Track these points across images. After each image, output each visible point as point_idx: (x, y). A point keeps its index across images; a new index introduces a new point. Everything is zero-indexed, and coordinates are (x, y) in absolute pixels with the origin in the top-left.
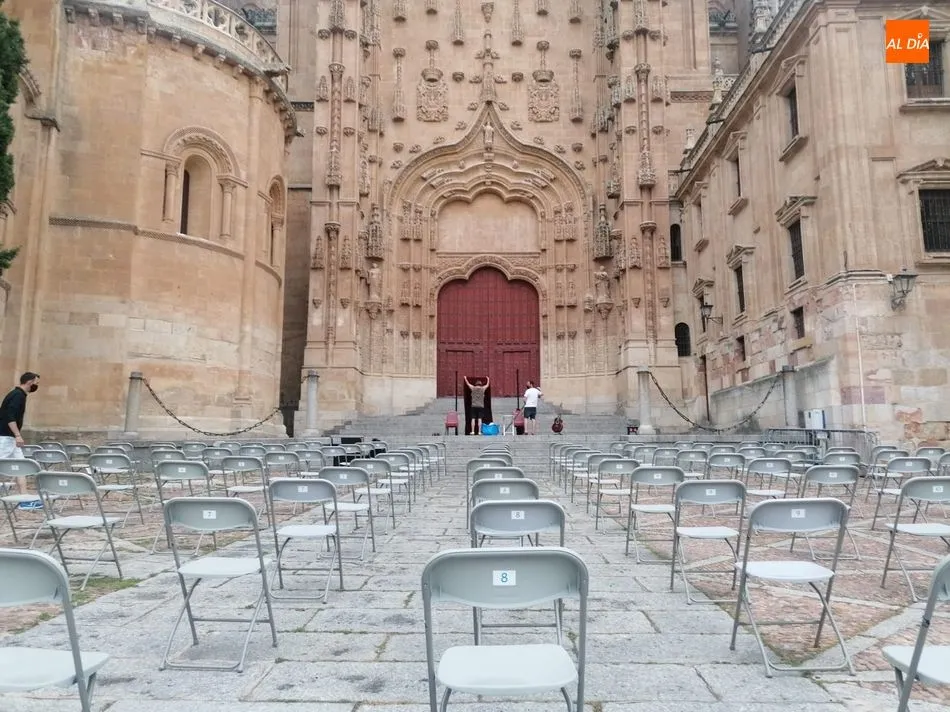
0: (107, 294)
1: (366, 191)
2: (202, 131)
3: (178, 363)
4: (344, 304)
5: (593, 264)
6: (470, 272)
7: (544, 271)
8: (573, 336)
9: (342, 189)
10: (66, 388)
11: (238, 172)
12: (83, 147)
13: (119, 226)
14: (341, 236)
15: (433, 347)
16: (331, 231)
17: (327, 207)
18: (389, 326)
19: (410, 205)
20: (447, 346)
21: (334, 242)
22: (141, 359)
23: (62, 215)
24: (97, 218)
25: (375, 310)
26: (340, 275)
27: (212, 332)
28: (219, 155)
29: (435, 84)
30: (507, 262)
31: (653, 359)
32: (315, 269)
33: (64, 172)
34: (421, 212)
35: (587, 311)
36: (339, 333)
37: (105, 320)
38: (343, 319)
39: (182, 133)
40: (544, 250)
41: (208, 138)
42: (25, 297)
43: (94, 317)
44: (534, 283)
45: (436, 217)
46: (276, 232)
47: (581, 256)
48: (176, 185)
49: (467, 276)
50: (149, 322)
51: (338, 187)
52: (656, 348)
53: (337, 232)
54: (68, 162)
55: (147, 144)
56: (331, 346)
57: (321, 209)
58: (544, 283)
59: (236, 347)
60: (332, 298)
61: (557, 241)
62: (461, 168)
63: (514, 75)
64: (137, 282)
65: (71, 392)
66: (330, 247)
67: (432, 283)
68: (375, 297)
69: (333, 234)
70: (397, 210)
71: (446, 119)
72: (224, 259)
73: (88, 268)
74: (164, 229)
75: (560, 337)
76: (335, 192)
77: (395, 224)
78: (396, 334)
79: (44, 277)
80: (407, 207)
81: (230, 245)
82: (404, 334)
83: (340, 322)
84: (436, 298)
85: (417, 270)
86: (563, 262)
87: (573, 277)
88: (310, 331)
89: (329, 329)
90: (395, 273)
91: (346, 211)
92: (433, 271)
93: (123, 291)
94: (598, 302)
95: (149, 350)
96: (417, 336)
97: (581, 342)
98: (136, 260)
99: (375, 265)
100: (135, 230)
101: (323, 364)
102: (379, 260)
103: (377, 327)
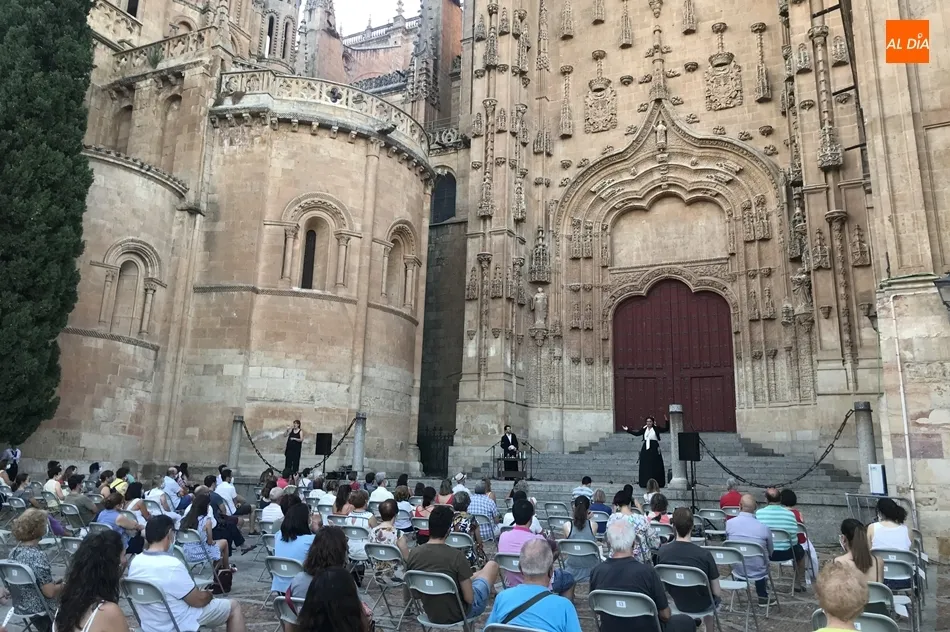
0: (230, 348)
1: (520, 217)
2: (317, 195)
3: (288, 405)
4: (496, 334)
5: (790, 266)
6: (647, 287)
7: (734, 279)
8: (774, 354)
9: (494, 218)
10: (198, 429)
11: (352, 227)
12: (220, 226)
13: (240, 288)
14: (493, 265)
15: (609, 374)
16: (484, 260)
17: (481, 238)
18: (557, 352)
19: (579, 222)
20: (626, 373)
21: (486, 271)
22: (255, 403)
23: (203, 284)
24: (227, 283)
25: (540, 336)
26: (492, 305)
27: (320, 375)
28: (335, 214)
29: (602, 93)
30: (688, 271)
31: (851, 385)
32: (470, 300)
33: (206, 249)
34: (591, 228)
35: (785, 324)
36: (489, 365)
37: (228, 370)
38: (495, 348)
39: (299, 201)
40: (733, 254)
41: (323, 200)
42: (170, 356)
43: (220, 368)
44: (723, 294)
45: (608, 231)
46: (410, 272)
47: (775, 255)
48: (298, 245)
49: (643, 292)
50: (265, 370)
51: (490, 217)
52: (854, 370)
53: (489, 263)
54: (210, 240)
55: (269, 216)
56: (483, 377)
57: (476, 240)
58: (734, 293)
59: (347, 387)
60: (484, 328)
61: (747, 242)
62: (634, 174)
63: (686, 66)
64: (256, 334)
65: (201, 434)
66: (483, 278)
67: (603, 303)
68: (540, 322)
69: (485, 264)
70: (566, 230)
71: (614, 126)
72: (336, 305)
73: (218, 326)
74: (282, 286)
75: (757, 357)
76: (488, 222)
77: (564, 243)
78: (566, 361)
79: (189, 339)
80: (576, 224)
81: (342, 293)
82: (576, 361)
83: (492, 352)
84: (610, 318)
85: (588, 289)
86: (754, 265)
87: (770, 283)
88: (465, 364)
89: (482, 360)
90: (565, 295)
91: (498, 239)
92: (605, 289)
93: (244, 344)
94: (797, 311)
95: (264, 394)
96: (590, 362)
97: (782, 364)
98: (256, 316)
99: (540, 289)
100: (255, 290)
101: (475, 397)
102: (544, 284)
103: (545, 354)
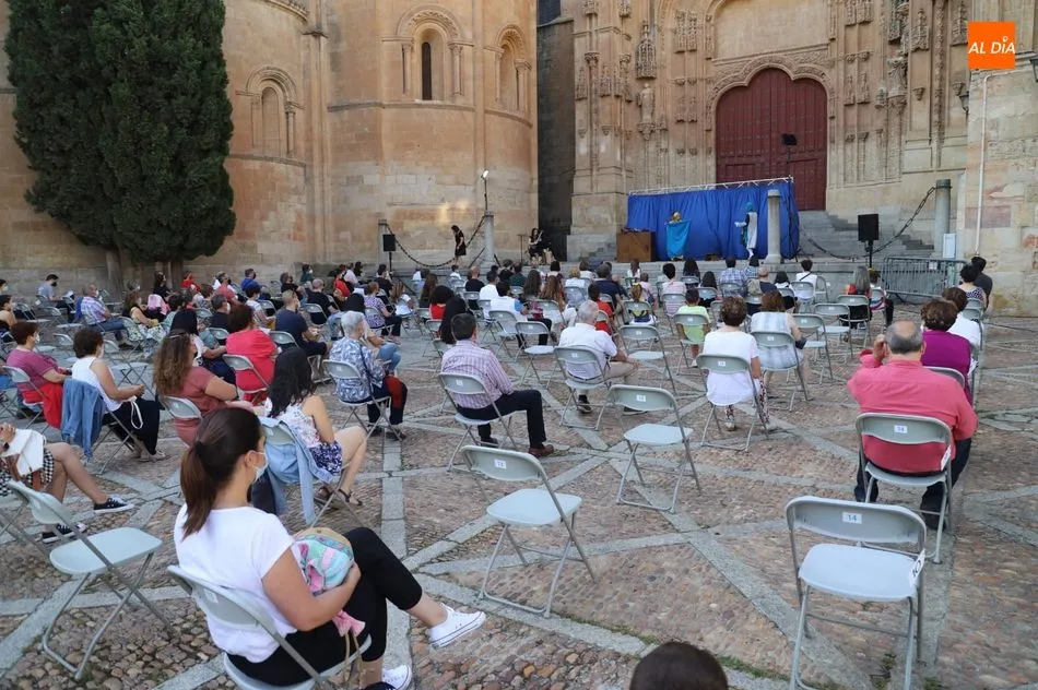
0: (367, 160)
1: (625, 12)
2: (426, 7)
3: (423, 207)
4: (605, 131)
5: (888, 48)
6: (749, 77)
7: (832, 65)
8: (866, 137)
9: (599, 15)
10: (349, 233)
11: (463, 36)
12: (343, 47)
13: (368, 105)
14: (600, 63)
15: (711, 162)
16: (591, 59)
17: (588, 37)
18: (663, 146)
19: (683, 15)
20: (727, 161)
21: (594, 70)
22: (398, 207)
23: (335, 104)
24: (356, 101)
25: (647, 131)
26: (601, 103)
27: (448, 179)
28: (447, 24)
30: (789, 60)
31: (935, 163)
32: (580, 100)
33: (333, 70)
34: (695, 20)
35: (878, 107)
36: (601, 160)
37: (369, 180)
38: (606, 145)
39: (410, 15)
40: (833, 39)
41: (435, 12)
42: (316, 172)
43: (360, 178)
44: (821, 80)
45: (712, 22)
46: (521, 76)
47: (875, 39)
48: (415, 60)
49: (745, 83)
50: (400, 177)
51: (596, 15)
52: (939, 148)
53: (597, 61)
54: (335, 60)
55: (386, 31)
56: (595, 172)
57: (582, 40)
58: (831, 79)
59: (472, 188)
60: (594, 125)
61: (848, 26)
64: (387, 146)
65: (354, 238)
66: (591, 76)
67: (708, 95)
68: (647, 117)
69: (593, 62)
70: (670, 23)
72: (455, 114)
73: (354, 141)
74: (405, 100)
75: (849, 140)
76: (594, 19)
77: (669, 36)
78: (672, 153)
79: (329, 154)
80: (680, 17)
81: (460, 102)
82: (681, 152)
83: (603, 149)
84: (713, 109)
85: (693, 83)
86: (853, 49)
87: (867, 67)
88: (577, 160)
89: (593, 156)
90: (671, 90)
91: (604, 36)
92: (709, 81)
93: (377, 155)
94: (891, 95)
95: (400, 199)
96: (694, 153)
97: (872, 146)
98: (385, 129)
99: (647, 85)
100: (381, 105)
101: (589, 191)
102: (652, 79)
103: (652, 147)
